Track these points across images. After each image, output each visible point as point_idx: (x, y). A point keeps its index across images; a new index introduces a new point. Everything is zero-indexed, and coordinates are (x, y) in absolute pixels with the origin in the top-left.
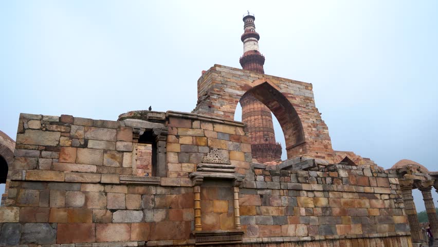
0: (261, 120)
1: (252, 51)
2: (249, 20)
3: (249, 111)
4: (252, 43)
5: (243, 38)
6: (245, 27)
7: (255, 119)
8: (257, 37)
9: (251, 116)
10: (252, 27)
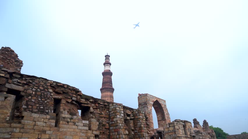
0: (110, 100)
1: (108, 70)
2: (107, 57)
3: (105, 95)
4: (108, 67)
5: (104, 64)
6: (106, 59)
7: (108, 99)
8: (110, 64)
9: (106, 98)
10: (108, 60)
